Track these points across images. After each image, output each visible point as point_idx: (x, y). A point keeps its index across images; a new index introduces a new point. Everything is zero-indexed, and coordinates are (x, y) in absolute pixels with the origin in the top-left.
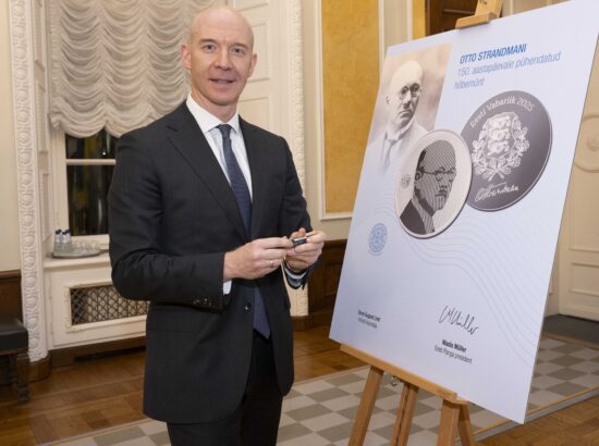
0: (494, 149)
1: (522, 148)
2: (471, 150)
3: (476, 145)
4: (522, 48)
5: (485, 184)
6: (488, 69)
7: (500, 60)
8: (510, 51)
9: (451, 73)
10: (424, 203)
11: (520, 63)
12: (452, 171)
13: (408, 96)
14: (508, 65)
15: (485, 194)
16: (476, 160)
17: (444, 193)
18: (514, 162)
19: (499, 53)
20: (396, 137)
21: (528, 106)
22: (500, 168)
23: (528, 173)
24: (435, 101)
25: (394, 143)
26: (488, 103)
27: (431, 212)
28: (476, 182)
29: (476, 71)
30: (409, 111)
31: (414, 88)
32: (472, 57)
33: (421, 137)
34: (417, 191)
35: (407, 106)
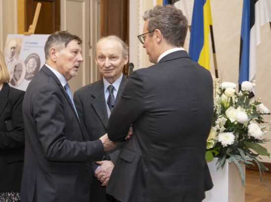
1: (35, 67)
2: (26, 66)
3: (27, 65)
4: (37, 43)
6: (31, 47)
7: (32, 45)
8: (35, 43)
9: (23, 46)
10: (15, 78)
11: (37, 47)
12: (22, 71)
13: (13, 50)
14: (34, 47)
15: (28, 77)
16: (27, 69)
17: (20, 76)
18: (34, 69)
19: (33, 43)
20: (9, 61)
24: (19, 52)
25: (9, 62)
26: (31, 55)
27: (17, 80)
28: (27, 74)
29: (28, 47)
30: (13, 54)
31: (14, 48)
32: (28, 43)
33: (15, 62)
34: (14, 76)
35: (13, 52)
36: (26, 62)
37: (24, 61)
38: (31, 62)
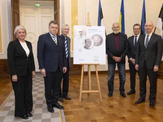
0: (96, 40)
1: (100, 40)
4: (97, 30)
5: (96, 43)
12: (91, 42)
13: (80, 33)
14: (96, 31)
16: (94, 41)
17: (90, 44)
19: (94, 30)
20: (80, 37)
22: (98, 42)
23: (101, 42)
24: (86, 34)
29: (91, 31)
30: (81, 35)
31: (81, 32)
32: (90, 30)
34: (86, 44)
35: (81, 34)
36: (93, 38)
37: (91, 37)
38: (96, 38)
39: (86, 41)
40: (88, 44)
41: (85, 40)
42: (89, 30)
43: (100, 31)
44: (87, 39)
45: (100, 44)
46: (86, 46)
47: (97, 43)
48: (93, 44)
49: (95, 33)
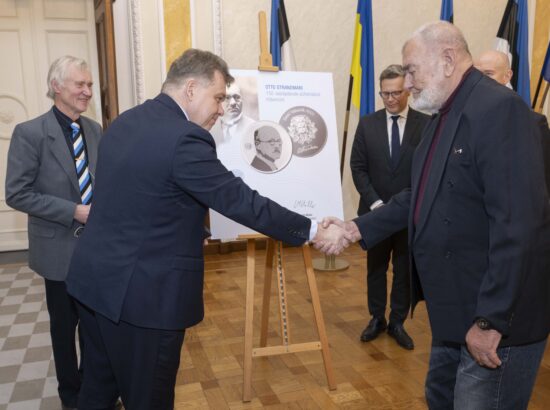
0: (300, 131)
1: (315, 130)
2: (288, 131)
3: (290, 129)
4: (300, 88)
5: (300, 146)
7: (293, 91)
8: (294, 88)
10: (266, 156)
12: (279, 140)
13: (232, 101)
14: (296, 94)
15: (302, 150)
16: (292, 135)
17: (277, 151)
19: (287, 87)
20: (232, 122)
21: (313, 114)
22: (306, 139)
23: (320, 141)
24: (255, 105)
25: (230, 125)
27: (273, 161)
29: (278, 94)
30: (236, 110)
31: (236, 96)
32: (273, 87)
34: (259, 151)
35: (234, 106)
36: (285, 123)
37: (278, 121)
38: (299, 122)
39: (260, 136)
40: (269, 150)
41: (256, 133)
42: (267, 87)
43: (313, 95)
44: (264, 127)
45: (315, 147)
46: (260, 157)
47: (306, 143)
48: (287, 147)
49: (294, 101)
